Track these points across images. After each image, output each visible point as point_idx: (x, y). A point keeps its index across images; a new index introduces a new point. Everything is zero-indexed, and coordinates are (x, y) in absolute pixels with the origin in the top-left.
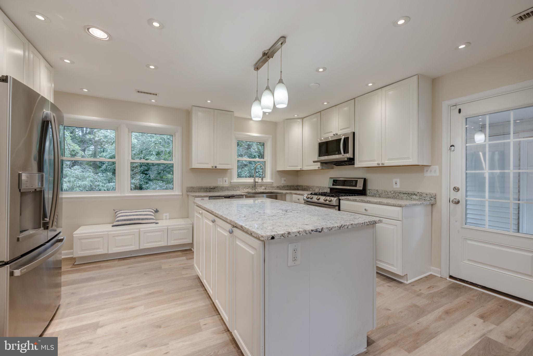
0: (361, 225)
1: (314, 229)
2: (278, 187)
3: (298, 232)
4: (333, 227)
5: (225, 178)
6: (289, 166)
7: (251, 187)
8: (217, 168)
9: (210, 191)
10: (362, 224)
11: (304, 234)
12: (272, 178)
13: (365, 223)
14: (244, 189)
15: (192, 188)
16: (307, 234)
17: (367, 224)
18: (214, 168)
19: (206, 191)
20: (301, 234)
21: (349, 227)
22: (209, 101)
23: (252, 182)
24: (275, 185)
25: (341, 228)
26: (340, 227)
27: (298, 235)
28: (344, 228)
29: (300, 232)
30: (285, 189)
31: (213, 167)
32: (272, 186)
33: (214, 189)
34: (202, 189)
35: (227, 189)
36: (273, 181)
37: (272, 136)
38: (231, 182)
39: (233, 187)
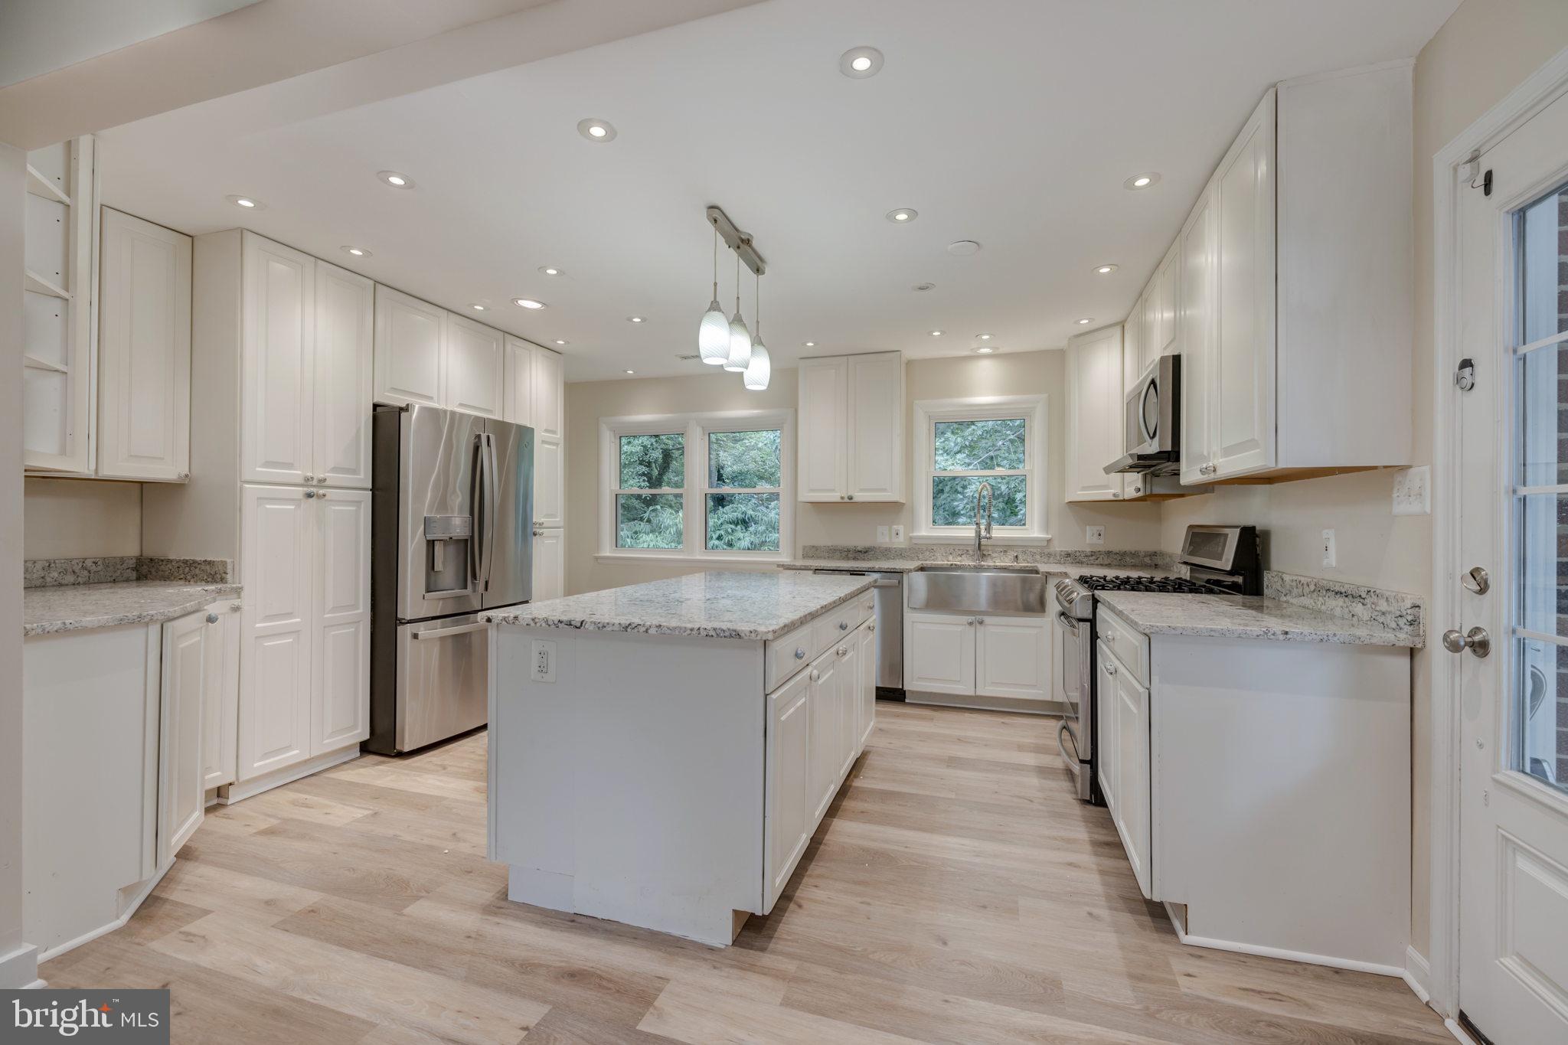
0: (689, 632)
1: (564, 618)
2: (1068, 555)
3: (533, 620)
4: (608, 624)
5: (895, 526)
6: (1083, 487)
7: (971, 552)
8: (855, 500)
9: (855, 559)
10: (692, 630)
11: (544, 624)
12: (1046, 526)
13: (701, 630)
14: (951, 558)
15: (815, 548)
16: (549, 625)
17: (705, 633)
18: (846, 500)
19: (847, 558)
20: (538, 625)
21: (652, 631)
22: (810, 344)
23: (968, 538)
24: (1058, 547)
25: (629, 630)
26: (627, 627)
27: (533, 624)
28: (636, 630)
29: (537, 620)
30: (1097, 562)
31: (842, 498)
32: (1046, 551)
33: (865, 553)
34: (838, 553)
35: (901, 554)
36: (1048, 534)
37: (1047, 395)
38: (911, 538)
39: (916, 549)
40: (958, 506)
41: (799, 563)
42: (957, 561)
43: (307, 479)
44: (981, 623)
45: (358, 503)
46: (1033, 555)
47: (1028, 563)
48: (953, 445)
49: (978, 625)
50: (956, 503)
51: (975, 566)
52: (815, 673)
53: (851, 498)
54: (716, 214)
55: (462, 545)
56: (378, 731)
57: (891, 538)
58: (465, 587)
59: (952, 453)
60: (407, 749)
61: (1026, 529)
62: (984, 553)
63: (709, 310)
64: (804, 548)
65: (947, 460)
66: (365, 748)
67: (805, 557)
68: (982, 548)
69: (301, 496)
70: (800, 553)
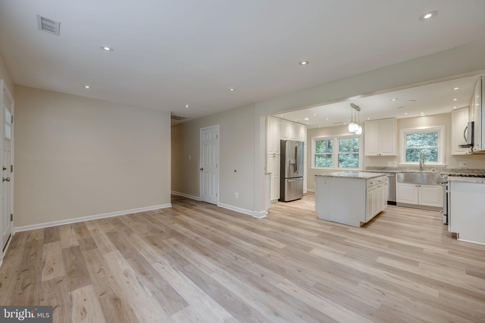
1: (329, 175)
2: (453, 170)
4: (337, 176)
5: (394, 162)
7: (418, 169)
9: (381, 170)
12: (445, 162)
14: (411, 170)
15: (370, 167)
18: (379, 155)
19: (379, 170)
23: (417, 165)
24: (449, 167)
26: (341, 177)
31: (378, 155)
32: (445, 169)
33: (384, 168)
34: (376, 168)
35: (395, 169)
36: (445, 164)
37: (445, 126)
38: (399, 165)
39: (399, 168)
40: (418, 156)
41: (365, 170)
42: (414, 171)
43: (273, 154)
44: (420, 186)
45: (278, 157)
46: (440, 170)
47: (438, 172)
48: (416, 137)
49: (419, 187)
50: (417, 155)
51: (419, 172)
52: (374, 188)
53: (380, 155)
54: (352, 105)
55: (294, 165)
56: (281, 197)
57: (392, 165)
58: (294, 173)
59: (416, 140)
60: (287, 201)
61: (438, 163)
62: (423, 169)
63: (351, 122)
64: (366, 167)
65: (414, 142)
66: (279, 200)
67: (366, 169)
68: (422, 168)
69: (273, 157)
70: (365, 168)
